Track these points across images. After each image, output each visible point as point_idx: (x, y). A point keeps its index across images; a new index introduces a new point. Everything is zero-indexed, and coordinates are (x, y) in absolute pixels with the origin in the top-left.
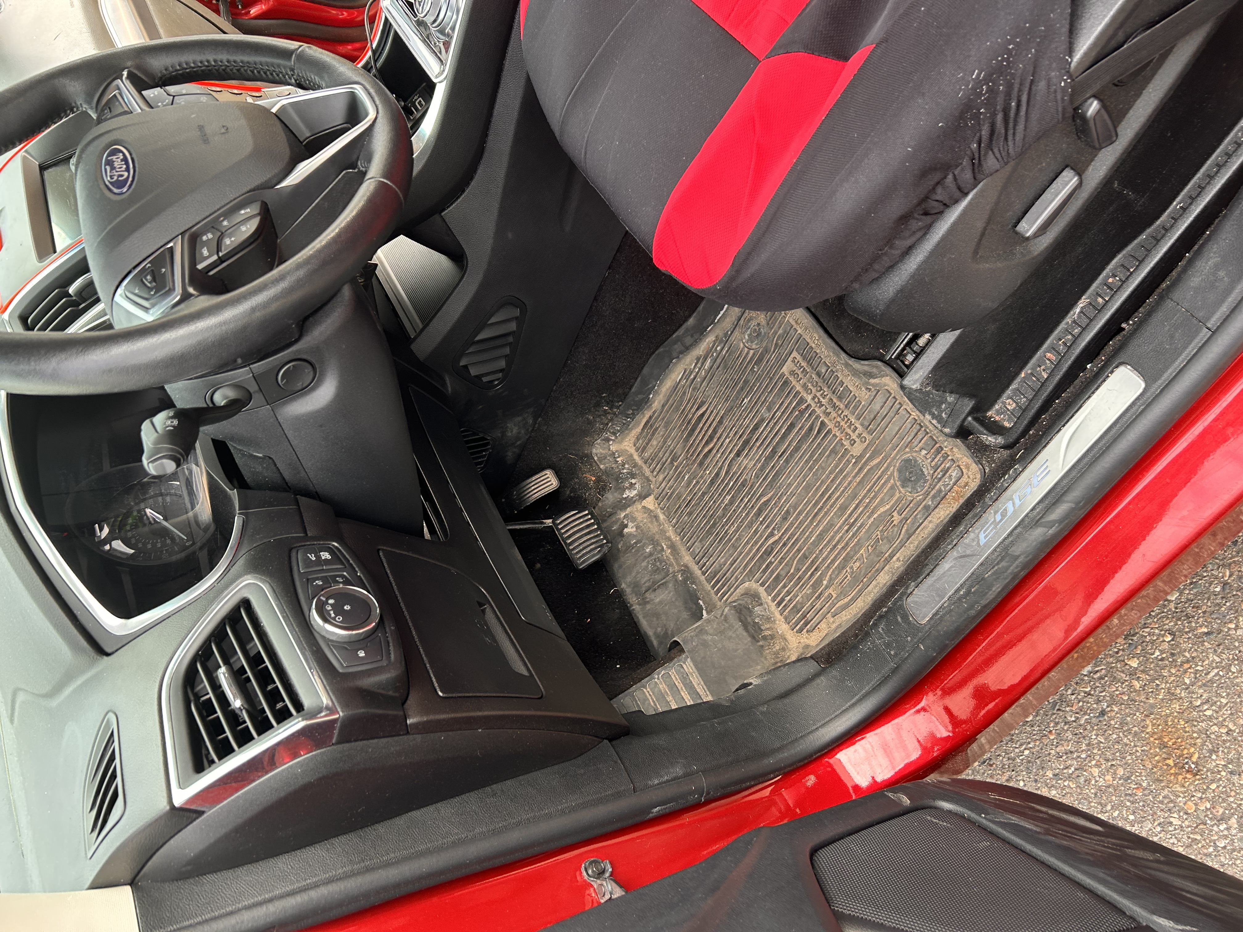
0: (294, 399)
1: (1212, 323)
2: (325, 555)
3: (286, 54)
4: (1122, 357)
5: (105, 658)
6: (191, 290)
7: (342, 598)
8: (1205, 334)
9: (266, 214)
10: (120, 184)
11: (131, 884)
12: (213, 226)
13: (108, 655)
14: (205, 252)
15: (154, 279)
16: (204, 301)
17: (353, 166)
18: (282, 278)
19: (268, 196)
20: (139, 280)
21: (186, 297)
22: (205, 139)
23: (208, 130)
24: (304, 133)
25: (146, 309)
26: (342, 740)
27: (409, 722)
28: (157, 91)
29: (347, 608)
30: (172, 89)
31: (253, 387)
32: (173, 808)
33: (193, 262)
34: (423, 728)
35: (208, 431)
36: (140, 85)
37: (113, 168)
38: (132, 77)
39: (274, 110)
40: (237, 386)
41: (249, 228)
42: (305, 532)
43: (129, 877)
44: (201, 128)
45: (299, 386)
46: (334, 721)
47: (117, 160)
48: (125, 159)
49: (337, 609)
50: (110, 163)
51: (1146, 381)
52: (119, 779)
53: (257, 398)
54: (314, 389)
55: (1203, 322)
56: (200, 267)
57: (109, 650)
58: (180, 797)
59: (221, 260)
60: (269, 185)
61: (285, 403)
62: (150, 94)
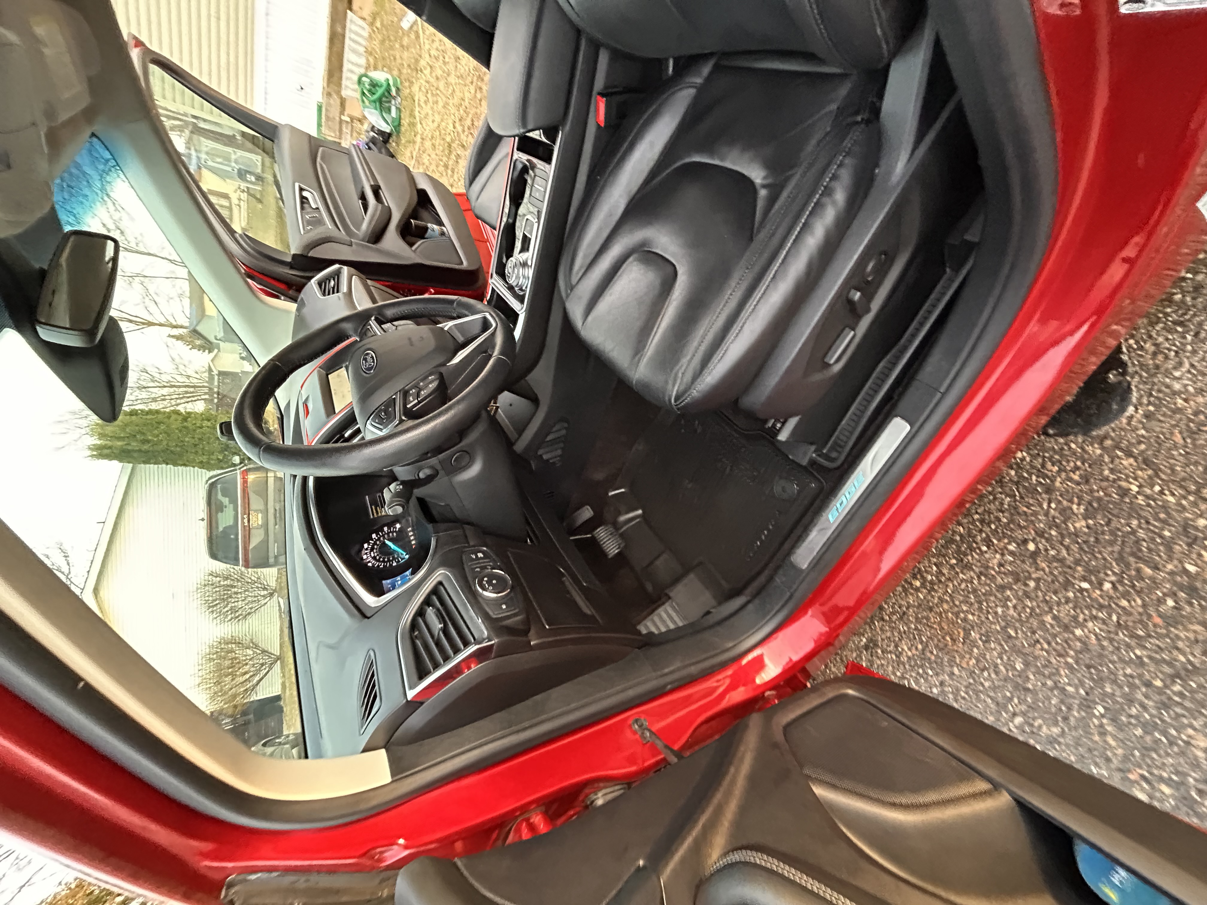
0: (460, 473)
1: (942, 390)
2: (480, 555)
3: (451, 302)
4: (894, 413)
5: (366, 620)
6: (403, 418)
7: (492, 577)
8: (939, 395)
9: (441, 377)
10: (369, 369)
11: (384, 747)
12: (415, 387)
13: (368, 618)
14: (411, 399)
15: (386, 414)
16: (411, 423)
17: (486, 352)
18: (450, 408)
19: (443, 370)
20: (378, 416)
21: (401, 421)
22: (411, 344)
23: (413, 339)
24: (461, 339)
25: (381, 430)
26: (498, 656)
27: (532, 643)
28: (389, 325)
29: (494, 582)
30: (395, 323)
31: (439, 467)
32: (407, 701)
33: (405, 405)
34: (538, 647)
35: (418, 492)
36: (380, 322)
37: (366, 361)
38: (377, 320)
39: (446, 329)
40: (432, 467)
41: (432, 386)
42: (468, 543)
43: (382, 743)
44: (410, 339)
45: (463, 464)
46: (492, 645)
47: (369, 358)
48: (372, 357)
49: (489, 582)
50: (365, 359)
51: (910, 425)
52: (377, 687)
53: (441, 473)
54: (470, 467)
55: (937, 390)
56: (408, 406)
57: (369, 615)
58: (411, 694)
59: (419, 402)
60: (444, 364)
61: (456, 475)
62: (384, 326)
